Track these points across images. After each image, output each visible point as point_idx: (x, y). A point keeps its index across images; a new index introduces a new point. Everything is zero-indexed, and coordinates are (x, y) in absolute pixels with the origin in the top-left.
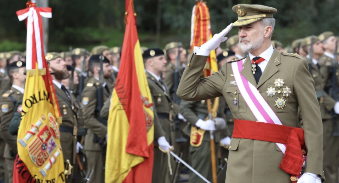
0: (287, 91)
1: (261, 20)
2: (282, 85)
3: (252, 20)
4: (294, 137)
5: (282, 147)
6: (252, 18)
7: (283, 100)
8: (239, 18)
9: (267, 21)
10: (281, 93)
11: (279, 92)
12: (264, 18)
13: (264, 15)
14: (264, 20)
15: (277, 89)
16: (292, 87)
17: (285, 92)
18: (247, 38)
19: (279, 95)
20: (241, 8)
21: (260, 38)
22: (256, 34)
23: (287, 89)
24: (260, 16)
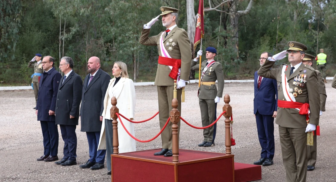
0: (174, 44)
1: (171, 13)
2: (172, 41)
3: (167, 13)
4: (176, 64)
5: (171, 67)
6: (167, 12)
7: (171, 48)
8: (162, 13)
9: (173, 14)
10: (171, 45)
11: (170, 44)
12: (172, 12)
13: (172, 11)
14: (172, 13)
15: (170, 43)
16: (176, 42)
17: (172, 44)
18: (165, 21)
19: (170, 46)
20: (162, 8)
21: (171, 21)
22: (169, 19)
23: (174, 43)
24: (170, 11)
